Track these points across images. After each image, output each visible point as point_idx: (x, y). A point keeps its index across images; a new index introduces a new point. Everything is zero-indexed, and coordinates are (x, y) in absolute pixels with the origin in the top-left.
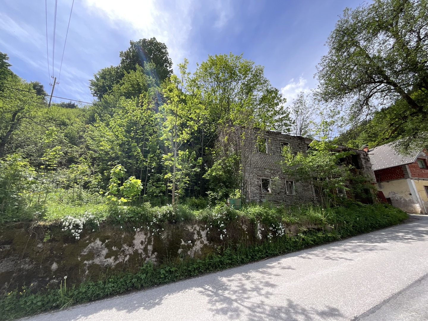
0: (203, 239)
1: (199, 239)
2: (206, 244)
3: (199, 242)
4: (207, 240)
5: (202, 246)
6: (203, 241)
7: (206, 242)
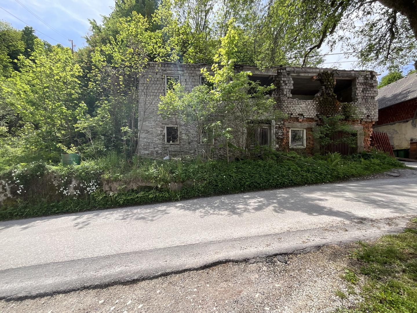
0: (7, 193)
1: (3, 192)
2: (10, 197)
3: (3, 194)
4: (11, 194)
5: (5, 198)
6: (7, 194)
7: (9, 195)
